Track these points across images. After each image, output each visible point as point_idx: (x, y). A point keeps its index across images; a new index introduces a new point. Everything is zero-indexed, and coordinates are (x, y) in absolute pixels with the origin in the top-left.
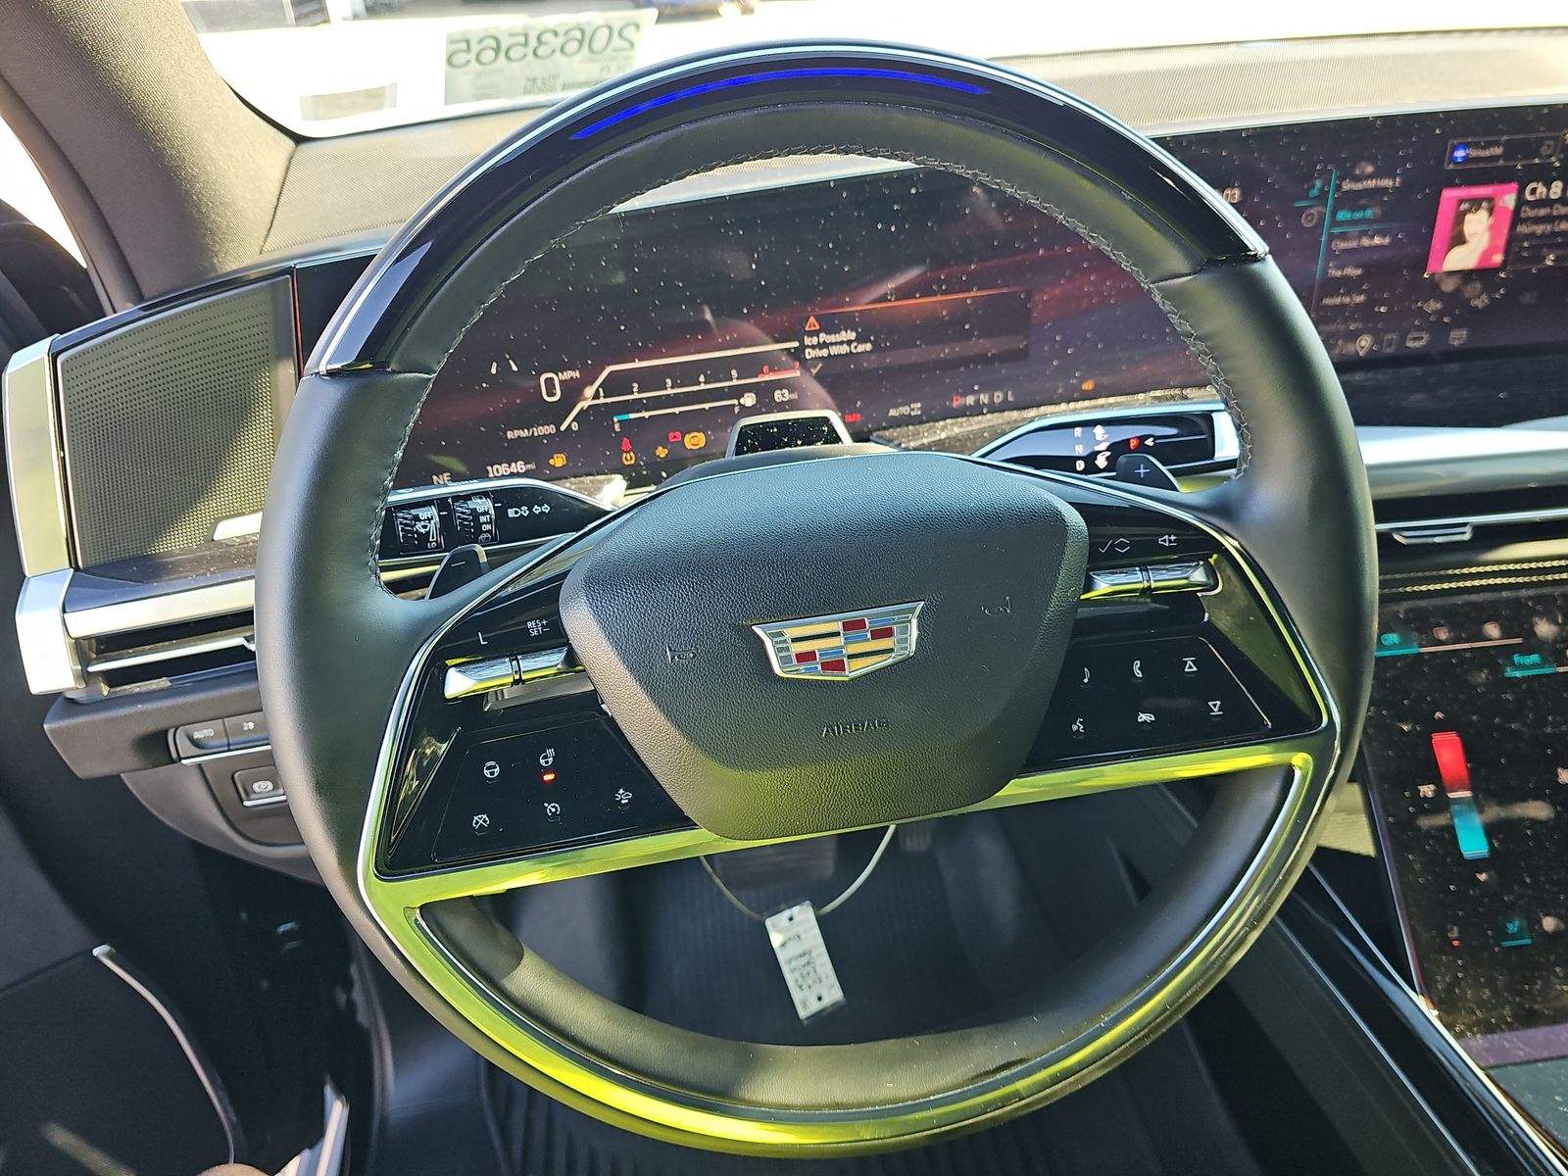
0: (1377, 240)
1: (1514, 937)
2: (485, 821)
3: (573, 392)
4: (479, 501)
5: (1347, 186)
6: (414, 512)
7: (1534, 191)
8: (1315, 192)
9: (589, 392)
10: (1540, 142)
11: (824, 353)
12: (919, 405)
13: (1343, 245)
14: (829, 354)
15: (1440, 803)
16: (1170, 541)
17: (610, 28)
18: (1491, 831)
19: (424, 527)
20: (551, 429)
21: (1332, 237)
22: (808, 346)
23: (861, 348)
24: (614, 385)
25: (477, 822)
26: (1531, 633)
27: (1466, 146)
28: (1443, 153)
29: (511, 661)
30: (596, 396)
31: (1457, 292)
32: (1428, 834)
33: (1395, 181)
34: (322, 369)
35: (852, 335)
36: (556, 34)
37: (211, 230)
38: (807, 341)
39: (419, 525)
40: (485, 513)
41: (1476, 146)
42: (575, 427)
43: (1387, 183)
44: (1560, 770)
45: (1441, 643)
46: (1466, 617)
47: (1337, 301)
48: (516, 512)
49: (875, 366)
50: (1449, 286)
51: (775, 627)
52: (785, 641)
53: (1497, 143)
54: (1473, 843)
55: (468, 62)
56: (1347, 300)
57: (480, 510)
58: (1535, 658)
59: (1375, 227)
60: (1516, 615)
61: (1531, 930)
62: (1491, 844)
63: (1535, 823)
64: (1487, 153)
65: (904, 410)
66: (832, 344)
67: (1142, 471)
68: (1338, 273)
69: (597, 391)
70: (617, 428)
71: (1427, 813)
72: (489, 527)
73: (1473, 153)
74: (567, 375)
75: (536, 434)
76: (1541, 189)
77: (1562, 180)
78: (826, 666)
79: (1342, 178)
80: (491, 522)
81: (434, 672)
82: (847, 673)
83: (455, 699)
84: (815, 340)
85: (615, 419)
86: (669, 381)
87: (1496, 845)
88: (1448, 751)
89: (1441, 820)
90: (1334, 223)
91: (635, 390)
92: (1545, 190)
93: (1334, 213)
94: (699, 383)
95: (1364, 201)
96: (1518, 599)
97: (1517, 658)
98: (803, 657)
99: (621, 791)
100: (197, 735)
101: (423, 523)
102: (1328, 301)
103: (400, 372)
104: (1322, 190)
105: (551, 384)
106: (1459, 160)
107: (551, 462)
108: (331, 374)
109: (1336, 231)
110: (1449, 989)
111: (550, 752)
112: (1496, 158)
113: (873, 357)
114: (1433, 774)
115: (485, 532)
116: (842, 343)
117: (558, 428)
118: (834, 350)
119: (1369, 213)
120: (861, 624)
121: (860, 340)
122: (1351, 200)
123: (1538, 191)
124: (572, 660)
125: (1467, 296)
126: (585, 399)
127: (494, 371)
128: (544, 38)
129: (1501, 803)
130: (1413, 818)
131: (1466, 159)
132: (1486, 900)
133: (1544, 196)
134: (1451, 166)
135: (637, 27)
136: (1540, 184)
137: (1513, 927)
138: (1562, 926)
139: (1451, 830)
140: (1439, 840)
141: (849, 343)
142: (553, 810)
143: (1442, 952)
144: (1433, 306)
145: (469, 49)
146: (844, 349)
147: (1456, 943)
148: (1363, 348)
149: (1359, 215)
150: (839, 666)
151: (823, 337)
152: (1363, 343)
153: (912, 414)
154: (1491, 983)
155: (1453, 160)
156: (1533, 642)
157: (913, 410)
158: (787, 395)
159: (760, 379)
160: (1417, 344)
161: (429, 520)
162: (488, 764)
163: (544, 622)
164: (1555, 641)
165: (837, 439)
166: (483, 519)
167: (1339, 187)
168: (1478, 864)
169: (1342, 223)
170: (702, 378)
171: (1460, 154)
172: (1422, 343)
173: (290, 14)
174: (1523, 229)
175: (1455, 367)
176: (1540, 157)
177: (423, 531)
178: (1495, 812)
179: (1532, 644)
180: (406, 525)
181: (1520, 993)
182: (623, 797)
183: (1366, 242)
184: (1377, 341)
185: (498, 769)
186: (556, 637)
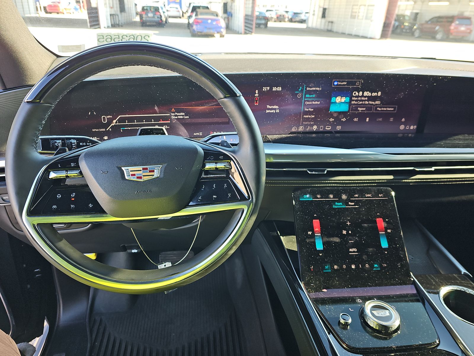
0: (316, 103)
1: (326, 269)
2: (55, 207)
3: (110, 121)
4: (73, 140)
5: (308, 89)
6: (55, 141)
7: (355, 94)
8: (300, 90)
9: (114, 121)
10: (356, 82)
11: (177, 117)
12: (202, 133)
13: (308, 103)
14: (178, 118)
15: (313, 236)
16: (222, 157)
17: (141, 36)
18: (324, 244)
19: (57, 144)
20: (104, 130)
21: (305, 101)
22: (172, 115)
23: (186, 117)
24: (121, 120)
25: (54, 207)
26: (340, 198)
27: (338, 81)
28: (331, 83)
29: (66, 171)
30: (116, 123)
31: (337, 116)
32: (308, 243)
33: (320, 89)
34: (26, 101)
35: (184, 114)
36: (127, 36)
37: (25, 75)
38: (172, 114)
39: (56, 144)
40: (74, 143)
41: (340, 82)
42: (110, 130)
43: (318, 89)
44: (343, 231)
45: (318, 198)
46: (325, 193)
47: (307, 116)
48: (82, 144)
49: (190, 122)
50: (335, 115)
51: (126, 168)
52: (129, 171)
53: (345, 81)
54: (319, 246)
55: (104, 41)
56: (310, 116)
57: (73, 142)
58: (341, 204)
59: (316, 99)
60: (337, 193)
61: (331, 268)
62: (324, 247)
63: (335, 243)
64: (342, 84)
65: (198, 134)
66: (179, 115)
67: (225, 144)
68: (307, 110)
69: (117, 121)
70: (121, 131)
71: (309, 238)
72: (75, 146)
73: (339, 83)
74: (109, 117)
75: (100, 131)
76: (357, 94)
77: (362, 91)
78: (138, 178)
79: (306, 87)
80: (75, 145)
81: (47, 172)
82: (142, 179)
83: (52, 179)
84: (174, 114)
85: (121, 129)
86: (135, 121)
87: (325, 247)
88: (316, 223)
89: (312, 240)
90: (305, 97)
91: (127, 122)
92: (358, 93)
93: (305, 95)
94: (144, 122)
95: (312, 93)
96: (338, 189)
97: (336, 203)
98: (132, 175)
99: (90, 204)
100: (4, 198)
101: (57, 143)
102: (305, 116)
103: (43, 103)
104: (302, 89)
105: (105, 119)
106: (336, 85)
107: (104, 138)
108: (27, 102)
109: (306, 99)
110: (309, 280)
111: (74, 194)
112: (345, 85)
113: (189, 119)
114: (312, 230)
115: (74, 148)
116: (181, 115)
117: (106, 130)
118: (179, 117)
119: (314, 96)
120: (147, 169)
121: (186, 115)
122: (310, 92)
123: (356, 94)
124: (81, 173)
125: (340, 118)
126: (114, 123)
127: (90, 114)
128: (123, 37)
129: (327, 237)
130: (305, 239)
131: (337, 85)
132: (321, 260)
133: (357, 95)
134: (334, 86)
135: (149, 37)
136: (357, 92)
137: (326, 267)
138: (338, 268)
139: (314, 243)
140: (311, 245)
141: (183, 116)
142: (73, 207)
143: (308, 271)
144: (331, 120)
145: (103, 38)
146: (182, 117)
147: (312, 270)
148: (315, 129)
149: (311, 96)
150: (141, 178)
151: (176, 114)
152: (315, 128)
153: (200, 135)
154: (319, 280)
155: (334, 85)
156: (341, 200)
157: (200, 134)
158: (167, 127)
159: (160, 122)
160: (329, 129)
161: (59, 143)
162: (58, 195)
163: (75, 164)
164: (346, 200)
165: (164, 134)
166: (73, 144)
167: (306, 89)
168: (320, 251)
169: (307, 98)
170: (144, 121)
171: (336, 83)
172: (330, 128)
173: (89, 25)
174: (353, 102)
175: (338, 135)
176: (356, 85)
177: (57, 145)
178: (326, 239)
179: (340, 200)
180: (53, 143)
181: (326, 283)
182: (91, 206)
183: (314, 103)
184: (318, 127)
185: (61, 196)
186: (77, 167)
